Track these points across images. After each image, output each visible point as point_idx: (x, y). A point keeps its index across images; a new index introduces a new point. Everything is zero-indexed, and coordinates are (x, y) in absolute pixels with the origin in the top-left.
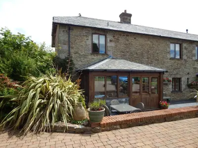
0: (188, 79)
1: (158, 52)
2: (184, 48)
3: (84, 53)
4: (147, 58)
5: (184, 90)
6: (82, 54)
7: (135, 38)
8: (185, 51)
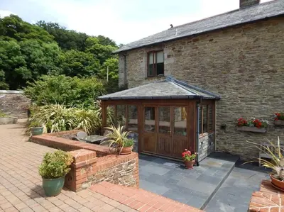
4: (240, 71)
7: (211, 40)
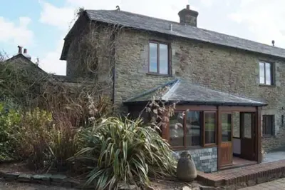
0: (283, 116)
1: (243, 74)
2: (276, 69)
3: (136, 73)
5: (278, 134)
6: (133, 74)
8: (278, 74)
